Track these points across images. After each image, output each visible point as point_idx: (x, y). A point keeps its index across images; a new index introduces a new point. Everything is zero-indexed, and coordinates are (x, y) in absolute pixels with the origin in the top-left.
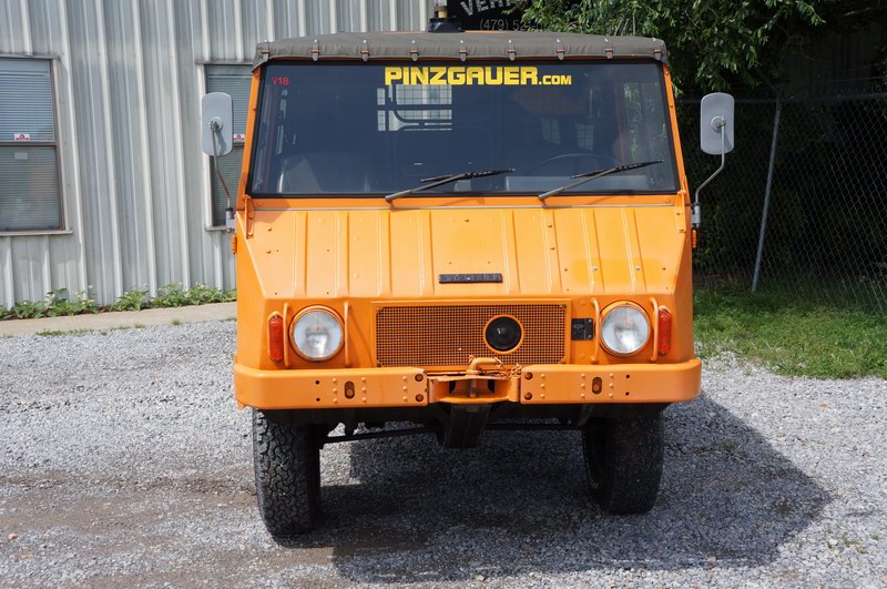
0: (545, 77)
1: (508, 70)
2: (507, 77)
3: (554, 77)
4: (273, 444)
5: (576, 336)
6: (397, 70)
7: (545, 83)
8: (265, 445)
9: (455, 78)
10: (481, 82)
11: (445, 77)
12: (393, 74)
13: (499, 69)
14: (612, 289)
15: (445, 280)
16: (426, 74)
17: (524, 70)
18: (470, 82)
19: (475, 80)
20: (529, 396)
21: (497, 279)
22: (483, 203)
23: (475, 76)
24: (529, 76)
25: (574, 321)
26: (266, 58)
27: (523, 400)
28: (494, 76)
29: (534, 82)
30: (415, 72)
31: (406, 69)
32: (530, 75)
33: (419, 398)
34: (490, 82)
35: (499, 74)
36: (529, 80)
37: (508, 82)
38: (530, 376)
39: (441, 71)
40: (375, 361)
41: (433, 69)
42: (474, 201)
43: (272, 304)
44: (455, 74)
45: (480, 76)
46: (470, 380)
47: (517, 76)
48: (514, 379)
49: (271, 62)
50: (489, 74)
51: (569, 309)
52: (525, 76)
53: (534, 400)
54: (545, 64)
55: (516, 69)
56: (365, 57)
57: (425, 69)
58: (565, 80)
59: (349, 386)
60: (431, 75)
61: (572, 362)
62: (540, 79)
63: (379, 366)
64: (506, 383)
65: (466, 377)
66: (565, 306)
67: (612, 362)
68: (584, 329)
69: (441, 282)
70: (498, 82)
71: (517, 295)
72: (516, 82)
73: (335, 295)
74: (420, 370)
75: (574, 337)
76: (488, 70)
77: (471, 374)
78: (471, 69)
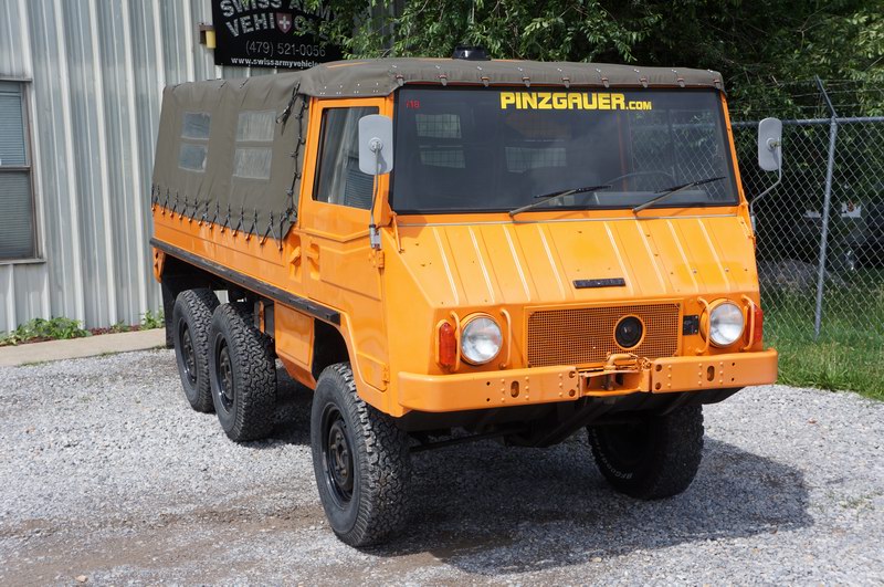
0: (631, 103)
1: (601, 95)
2: (601, 102)
3: (638, 103)
4: (384, 454)
5: (687, 331)
6: (511, 95)
7: (631, 108)
8: (375, 456)
9: (559, 103)
10: (580, 107)
11: (550, 102)
12: (508, 98)
13: (594, 95)
14: (712, 289)
15: (579, 285)
16: (535, 98)
17: (614, 96)
18: (571, 107)
19: (575, 105)
20: (658, 386)
21: (620, 283)
22: (587, 216)
23: (575, 101)
24: (618, 102)
25: (685, 318)
26: (401, 83)
27: (654, 390)
28: (590, 102)
29: (623, 107)
30: (526, 96)
31: (518, 94)
32: (618, 100)
33: (572, 393)
34: (587, 107)
35: (594, 99)
36: (618, 105)
37: (602, 107)
38: (659, 368)
39: (547, 96)
40: (527, 362)
41: (541, 95)
42: (580, 214)
43: (440, 313)
44: (559, 99)
45: (579, 101)
46: (608, 375)
47: (608, 101)
48: (646, 372)
49: (407, 86)
50: (586, 99)
51: (681, 308)
52: (615, 102)
53: (664, 389)
54: (632, 91)
55: (607, 95)
56: (486, 83)
57: (534, 94)
58: (646, 106)
59: (515, 385)
60: (539, 100)
61: (682, 355)
62: (627, 105)
63: (530, 367)
64: (637, 376)
65: (605, 372)
66: (679, 305)
67: (712, 354)
68: (692, 325)
69: (577, 288)
70: (594, 107)
71: (640, 296)
72: (608, 107)
73: (493, 302)
74: (572, 368)
75: (685, 333)
76: (585, 95)
77: (610, 369)
78: (571, 95)
